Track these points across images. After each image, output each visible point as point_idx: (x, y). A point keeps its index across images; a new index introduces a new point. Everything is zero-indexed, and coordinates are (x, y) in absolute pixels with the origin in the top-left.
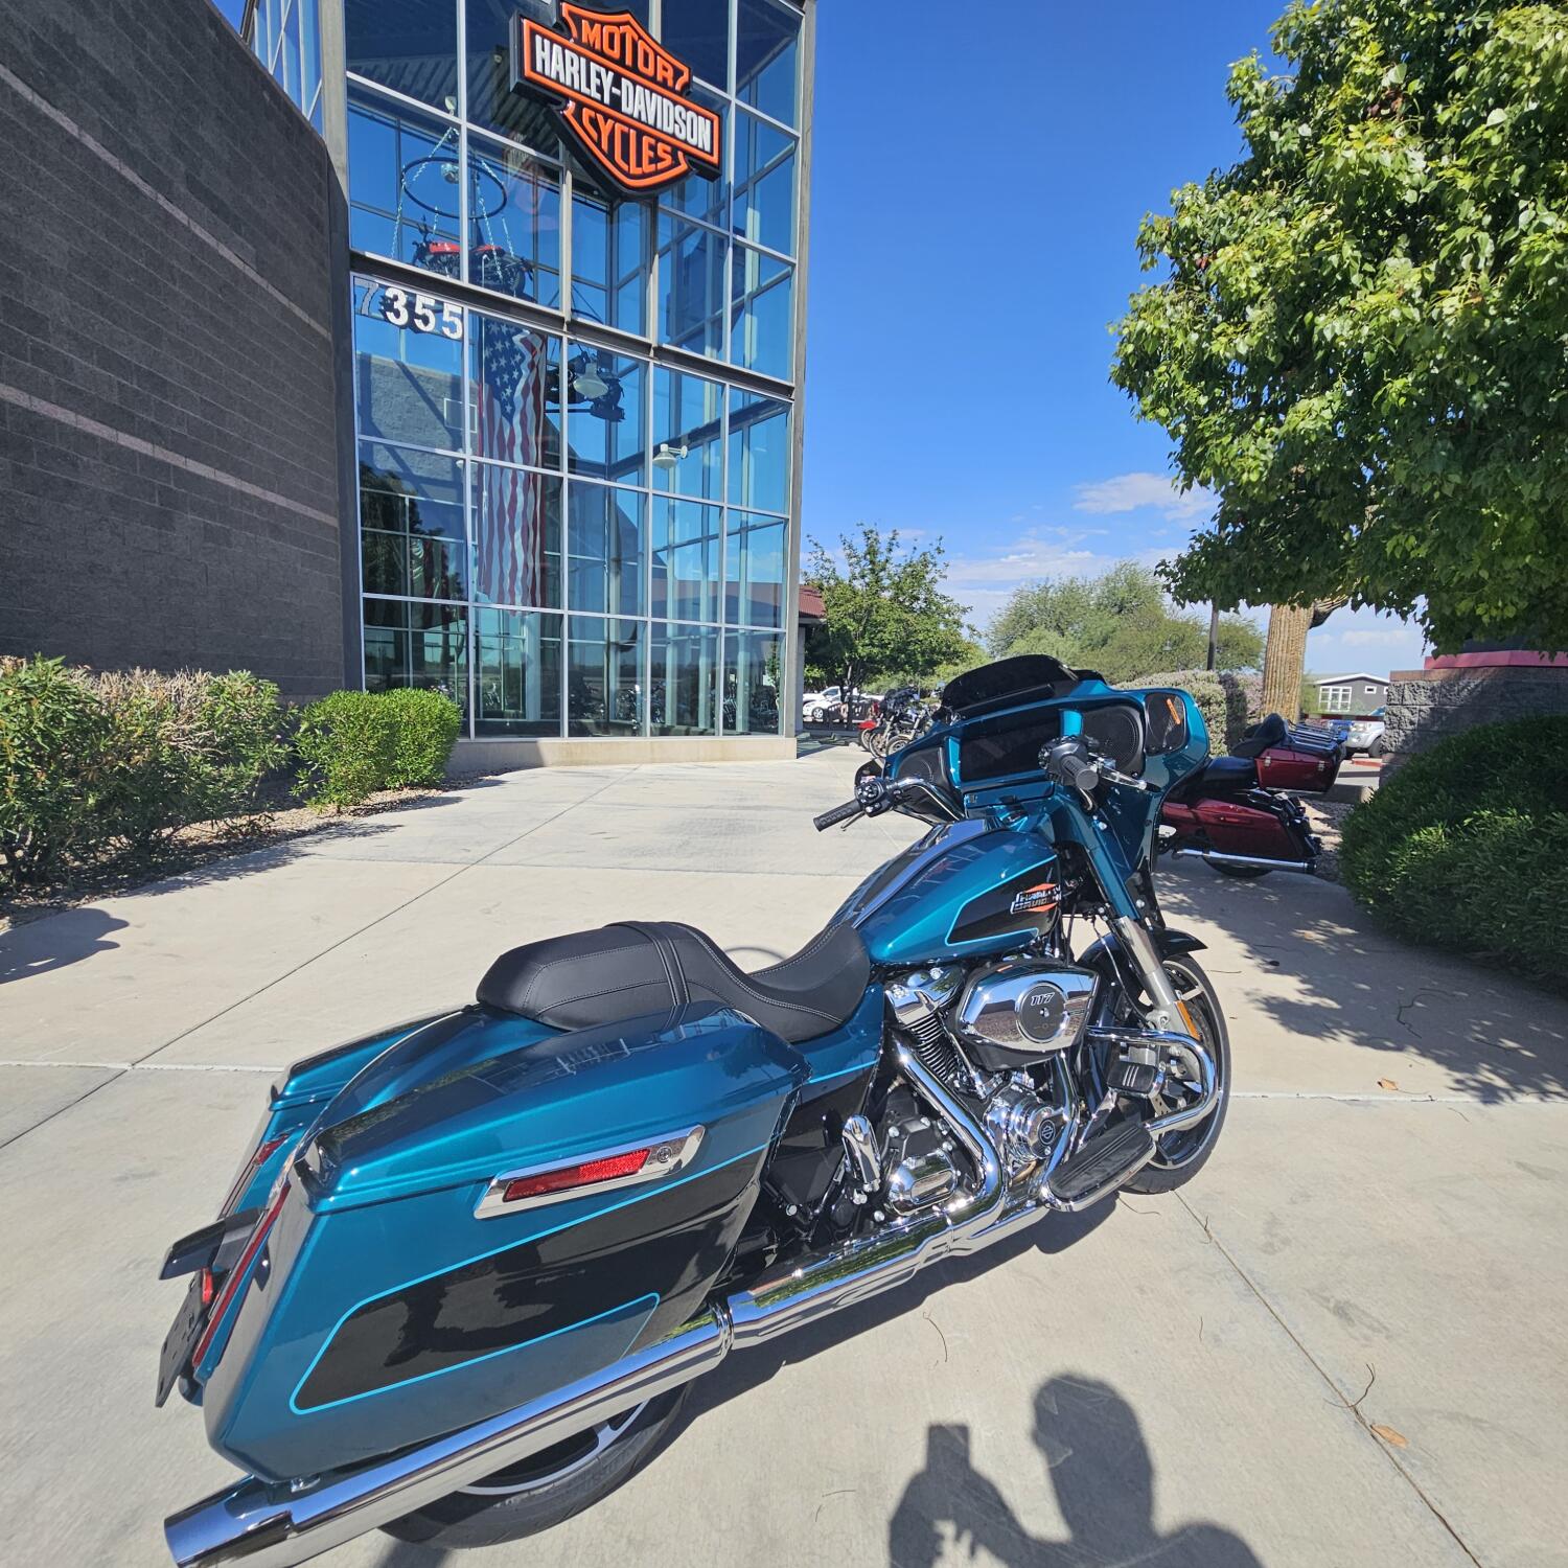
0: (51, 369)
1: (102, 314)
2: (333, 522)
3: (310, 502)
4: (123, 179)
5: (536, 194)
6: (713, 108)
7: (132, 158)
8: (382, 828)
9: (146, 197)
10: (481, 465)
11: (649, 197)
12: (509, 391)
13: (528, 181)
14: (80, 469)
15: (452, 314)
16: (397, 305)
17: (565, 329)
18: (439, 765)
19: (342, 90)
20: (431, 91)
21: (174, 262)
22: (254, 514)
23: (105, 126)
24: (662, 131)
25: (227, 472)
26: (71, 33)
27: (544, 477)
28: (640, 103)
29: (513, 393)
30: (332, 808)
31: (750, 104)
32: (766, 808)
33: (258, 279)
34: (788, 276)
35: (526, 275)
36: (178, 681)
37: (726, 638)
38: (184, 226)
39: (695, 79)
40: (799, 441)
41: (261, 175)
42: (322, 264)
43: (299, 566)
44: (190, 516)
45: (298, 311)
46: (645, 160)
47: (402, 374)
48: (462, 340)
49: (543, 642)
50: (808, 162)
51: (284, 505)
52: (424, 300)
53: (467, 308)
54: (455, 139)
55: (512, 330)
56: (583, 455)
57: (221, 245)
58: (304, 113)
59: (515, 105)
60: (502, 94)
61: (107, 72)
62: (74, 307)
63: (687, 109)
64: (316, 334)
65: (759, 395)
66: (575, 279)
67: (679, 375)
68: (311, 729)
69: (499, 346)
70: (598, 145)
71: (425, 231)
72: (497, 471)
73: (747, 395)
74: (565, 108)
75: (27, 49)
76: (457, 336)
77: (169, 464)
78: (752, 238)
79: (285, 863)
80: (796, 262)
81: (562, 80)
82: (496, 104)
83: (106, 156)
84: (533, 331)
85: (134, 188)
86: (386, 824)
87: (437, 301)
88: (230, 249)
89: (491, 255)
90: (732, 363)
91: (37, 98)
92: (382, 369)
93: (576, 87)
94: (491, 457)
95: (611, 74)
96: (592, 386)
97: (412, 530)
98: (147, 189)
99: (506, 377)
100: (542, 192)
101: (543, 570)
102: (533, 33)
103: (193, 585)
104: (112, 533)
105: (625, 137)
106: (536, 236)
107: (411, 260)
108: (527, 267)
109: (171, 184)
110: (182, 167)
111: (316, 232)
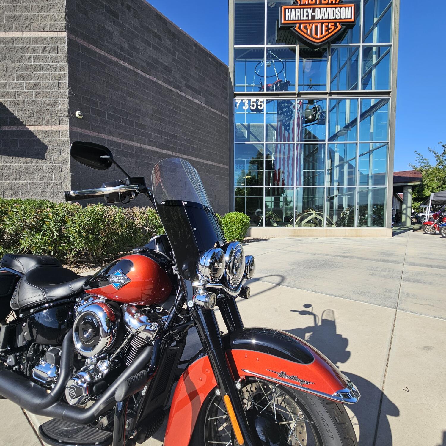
0: (146, 137)
1: (160, 122)
2: (227, 167)
3: (220, 162)
4: (167, 88)
7: (170, 83)
9: (174, 92)
14: (152, 160)
15: (261, 102)
16: (245, 104)
17: (296, 96)
19: (233, 51)
21: (181, 106)
23: (164, 77)
24: (330, 19)
25: (194, 157)
26: (156, 58)
28: (322, 14)
29: (289, 123)
33: (206, 106)
34: (389, 50)
38: (184, 97)
41: (208, 79)
43: (215, 180)
45: (218, 112)
46: (324, 32)
48: (263, 109)
51: (211, 164)
52: (253, 99)
53: (265, 99)
57: (195, 99)
61: (165, 65)
62: (153, 121)
63: (341, 8)
64: (224, 117)
74: (296, 27)
81: (294, 19)
83: (164, 84)
85: (171, 91)
87: (257, 100)
88: (197, 100)
90: (361, 90)
91: (146, 75)
93: (299, 19)
95: (312, 9)
98: (174, 90)
99: (287, 119)
102: (285, 9)
105: (316, 27)
109: (181, 87)
110: (184, 83)
111: (224, 90)
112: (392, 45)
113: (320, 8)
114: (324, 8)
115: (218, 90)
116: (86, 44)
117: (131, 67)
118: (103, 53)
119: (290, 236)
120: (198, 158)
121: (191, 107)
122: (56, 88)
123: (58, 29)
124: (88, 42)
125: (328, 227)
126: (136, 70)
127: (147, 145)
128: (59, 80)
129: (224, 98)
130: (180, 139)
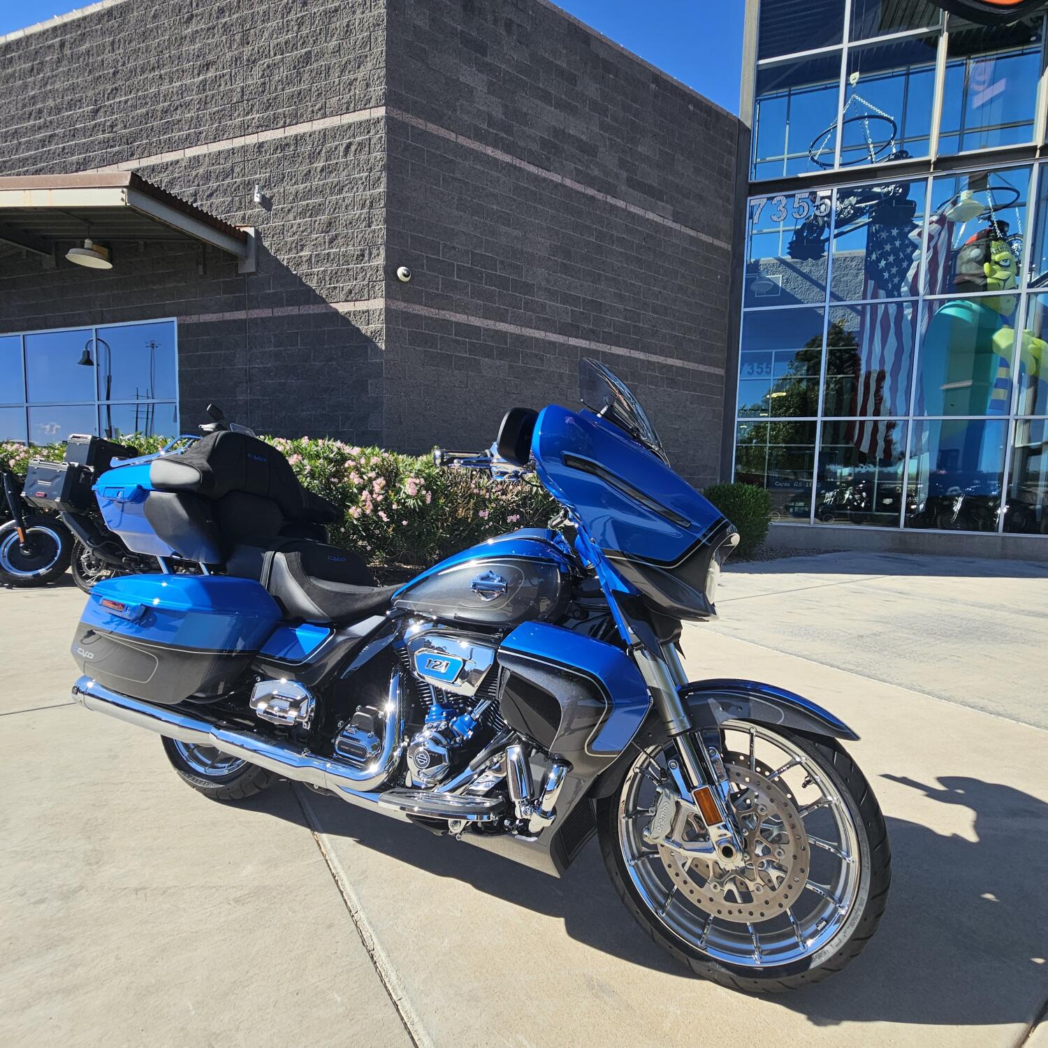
0: (533, 311)
1: (566, 275)
2: (721, 372)
3: (702, 361)
4: (587, 195)
7: (590, 181)
9: (599, 200)
14: (545, 362)
15: (823, 198)
17: (932, 170)
19: (752, 74)
21: (614, 232)
22: (656, 374)
23: (577, 170)
25: (639, 350)
26: (562, 127)
38: (623, 210)
43: (688, 403)
51: (681, 365)
53: (836, 188)
57: (647, 212)
61: (582, 140)
62: (549, 274)
64: (719, 248)
75: (535, 147)
77: (599, 351)
83: (577, 186)
85: (593, 198)
88: (654, 212)
91: (540, 169)
98: (600, 196)
104: (560, 394)
109: (616, 187)
110: (625, 175)
111: (725, 180)
115: (707, 182)
116: (420, 123)
117: (507, 158)
118: (452, 136)
120: (649, 353)
121: (640, 231)
122: (364, 225)
123: (373, 103)
124: (425, 119)
125: (1012, 532)
126: (517, 162)
128: (371, 206)
129: (722, 198)
130: (607, 311)
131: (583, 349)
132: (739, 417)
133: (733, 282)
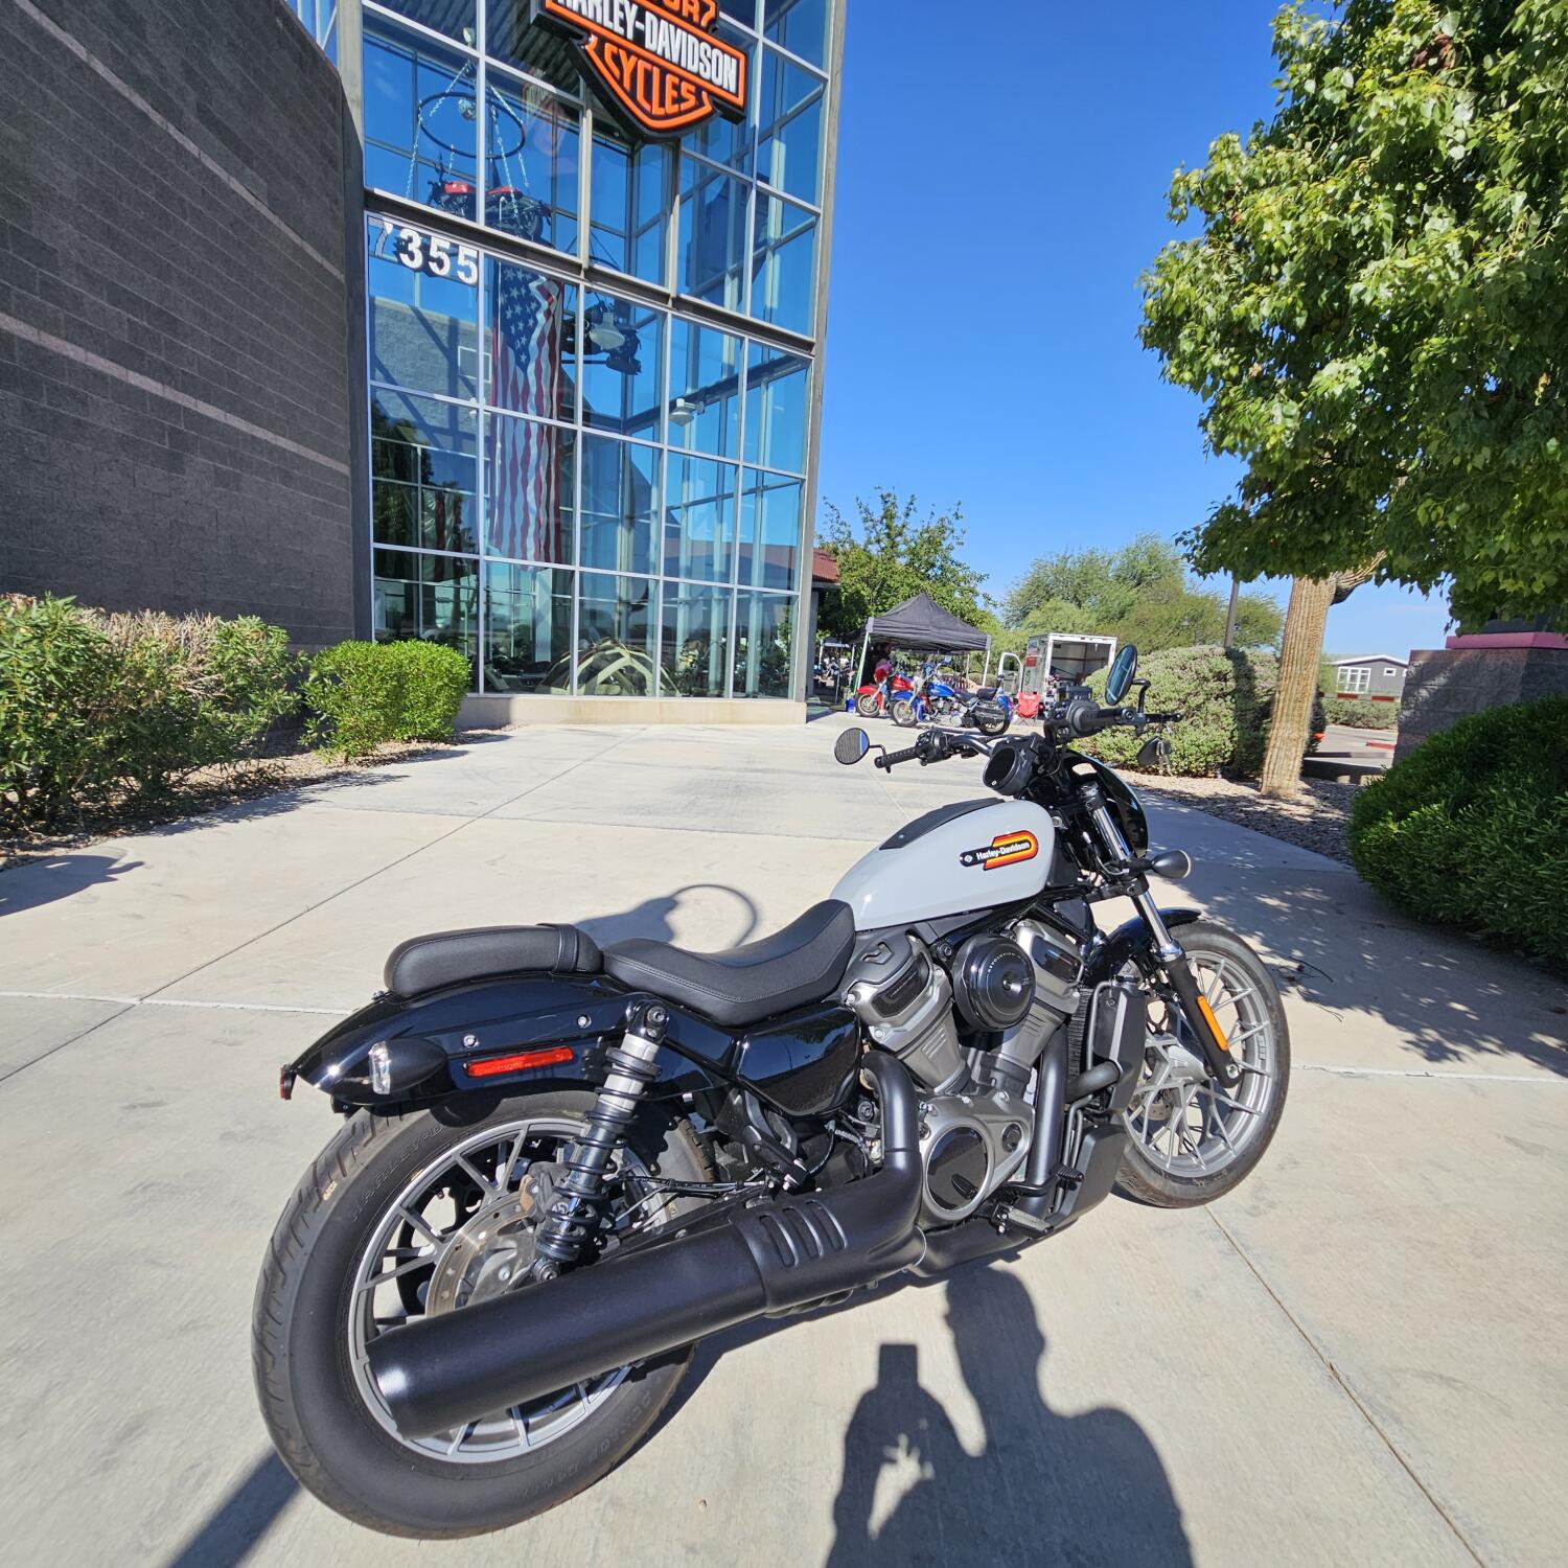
0: (60, 304)
1: (111, 248)
2: (345, 469)
3: (323, 449)
4: (132, 106)
5: (555, 134)
6: (739, 45)
7: (140, 84)
8: (388, 778)
9: (155, 125)
10: (494, 416)
11: (671, 140)
12: (524, 340)
13: (547, 120)
14: (90, 408)
15: (467, 257)
16: (411, 247)
17: (582, 276)
18: (447, 719)
19: (357, 18)
20: (450, 22)
21: (185, 196)
22: (265, 460)
23: (114, 50)
24: (685, 70)
25: (238, 415)
27: (559, 429)
28: (663, 38)
29: (528, 342)
30: (340, 757)
31: (778, 43)
32: (774, 771)
33: (271, 216)
34: (812, 226)
35: (544, 219)
36: (189, 625)
37: (739, 600)
38: (195, 158)
39: (722, 15)
40: (818, 399)
41: (274, 106)
42: (336, 202)
43: (309, 514)
44: (201, 459)
45: (310, 250)
46: (668, 101)
47: (416, 320)
48: (477, 284)
49: (554, 599)
50: (836, 104)
51: (296, 451)
52: (440, 242)
53: (482, 252)
54: (473, 73)
55: (528, 277)
56: (598, 408)
57: (233, 179)
58: (318, 42)
59: (537, 38)
60: (523, 27)
62: (83, 239)
63: (713, 47)
64: (330, 274)
65: (779, 350)
66: (593, 225)
67: (698, 327)
68: (320, 678)
69: (515, 293)
70: (620, 82)
71: (441, 171)
72: (510, 423)
73: (766, 350)
74: (587, 42)
76: (471, 280)
77: (179, 405)
78: (776, 186)
79: (292, 809)
80: (820, 211)
81: (584, 12)
82: (515, 37)
83: (115, 82)
84: (550, 278)
85: (144, 116)
86: (392, 774)
87: (452, 245)
88: (242, 182)
89: (508, 198)
90: (752, 315)
92: (395, 315)
93: (599, 20)
94: (505, 407)
95: (635, 7)
96: (609, 336)
97: (423, 482)
98: (157, 118)
99: (521, 325)
100: (561, 133)
101: (558, 526)
103: (202, 529)
104: (123, 474)
105: (648, 75)
106: (554, 179)
107: (426, 199)
108: (544, 211)
109: (182, 113)
110: (192, 97)
111: (330, 168)
112: (818, 215)
113: (659, 18)
114: (670, 22)
115: (308, 161)
119: (562, 722)
120: (253, 423)
121: (223, 209)
125: (666, 695)
127: (66, 339)
129: (327, 195)
130: (186, 336)
131: (154, 397)
132: (375, 541)
133: (352, 335)
